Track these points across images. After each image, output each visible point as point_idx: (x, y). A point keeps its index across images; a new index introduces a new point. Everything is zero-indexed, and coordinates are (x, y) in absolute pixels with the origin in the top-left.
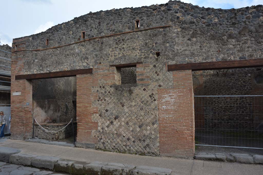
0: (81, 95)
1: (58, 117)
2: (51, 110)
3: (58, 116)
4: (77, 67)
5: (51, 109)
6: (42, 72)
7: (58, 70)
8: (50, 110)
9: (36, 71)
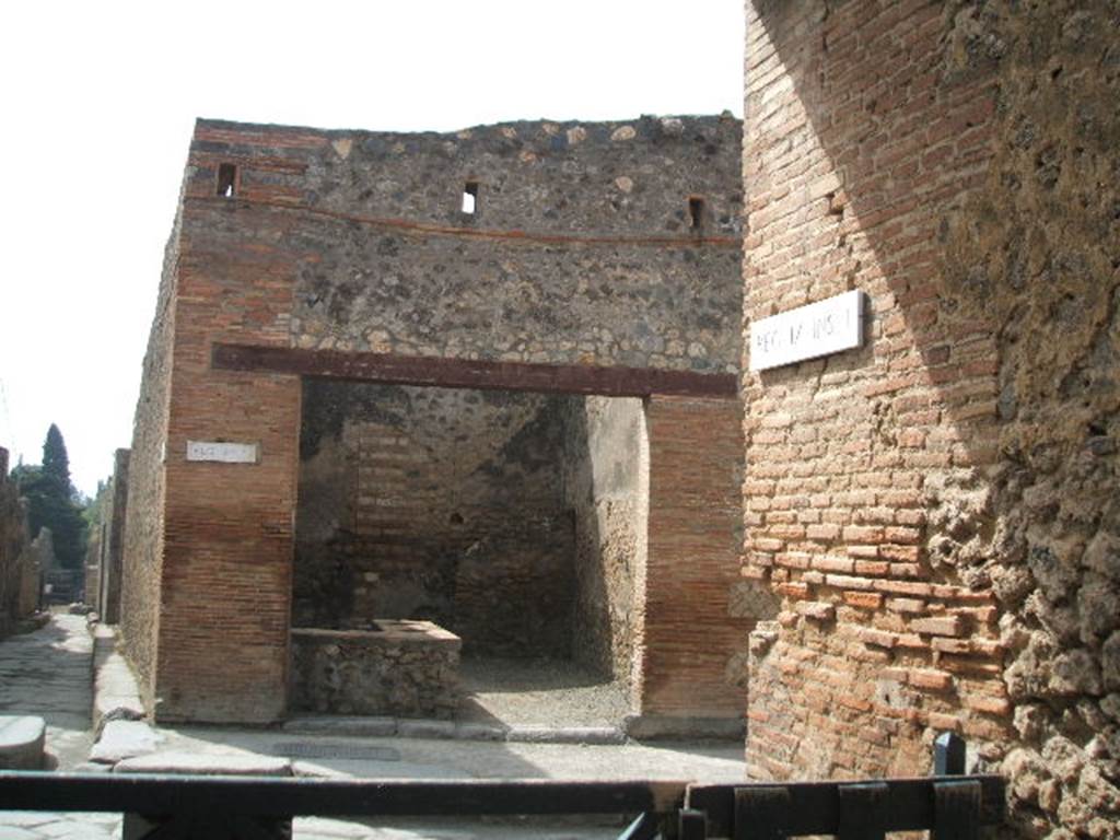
0: (678, 493)
4: (654, 356)
6: (430, 351)
7: (540, 357)
9: (385, 341)
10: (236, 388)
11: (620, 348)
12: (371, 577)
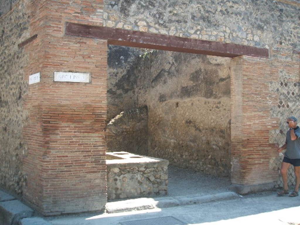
0: (253, 95)
4: (243, 40)
6: (163, 32)
7: (205, 38)
9: (144, 26)
10: (78, 45)
11: (232, 35)
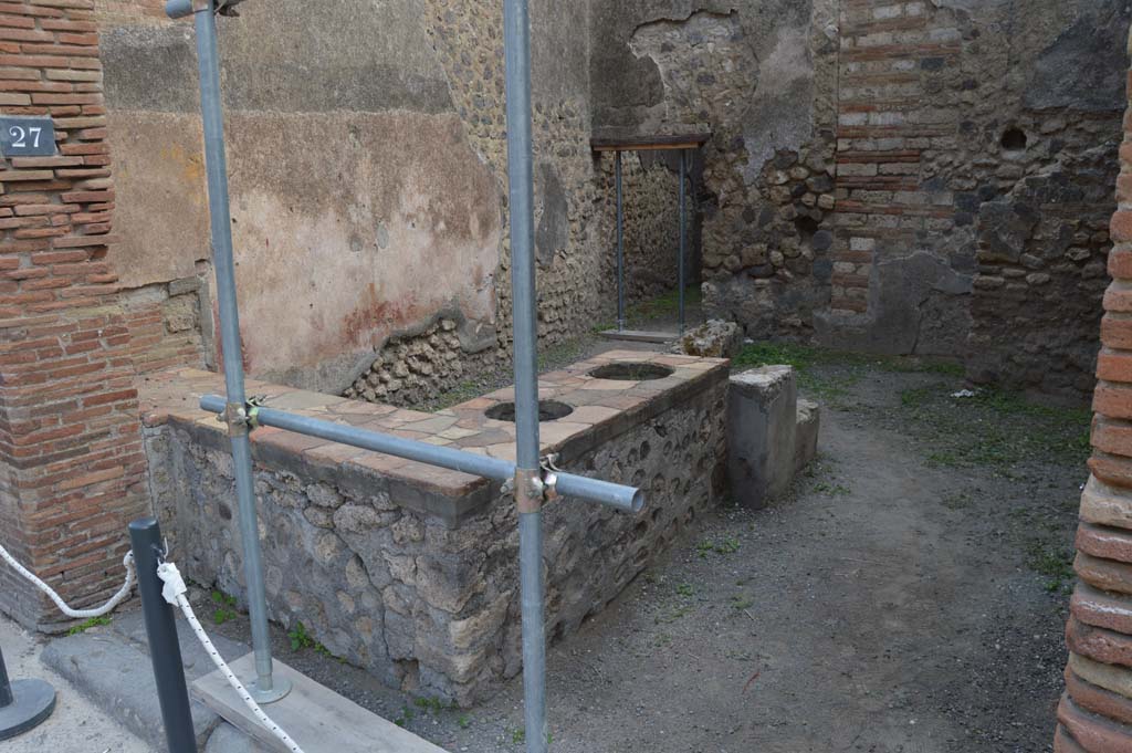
1: (478, 281)
2: (409, 217)
3: (480, 269)
5: (408, 206)
8: (396, 218)
12: (861, 244)
